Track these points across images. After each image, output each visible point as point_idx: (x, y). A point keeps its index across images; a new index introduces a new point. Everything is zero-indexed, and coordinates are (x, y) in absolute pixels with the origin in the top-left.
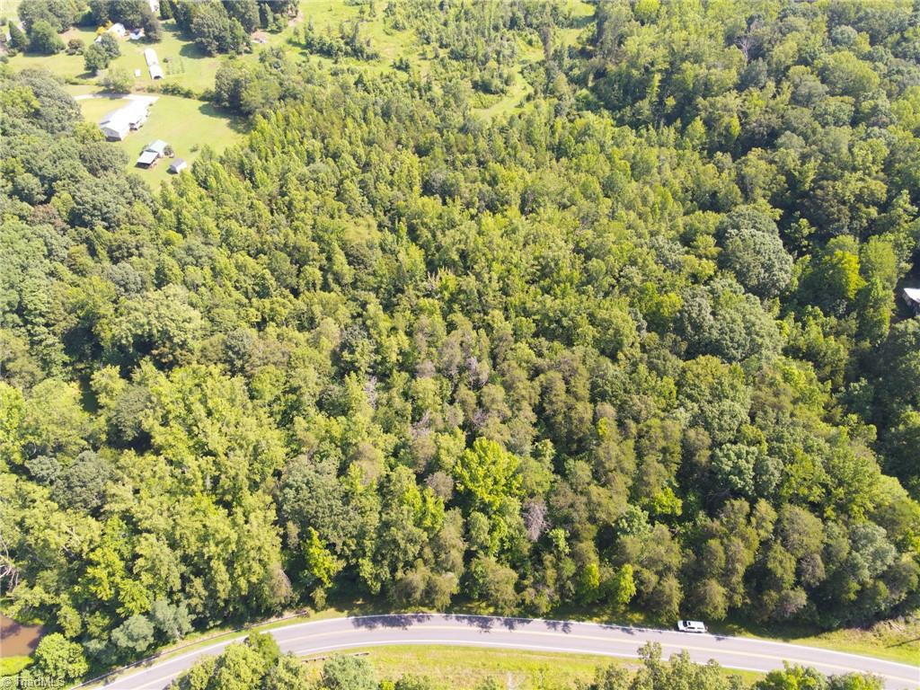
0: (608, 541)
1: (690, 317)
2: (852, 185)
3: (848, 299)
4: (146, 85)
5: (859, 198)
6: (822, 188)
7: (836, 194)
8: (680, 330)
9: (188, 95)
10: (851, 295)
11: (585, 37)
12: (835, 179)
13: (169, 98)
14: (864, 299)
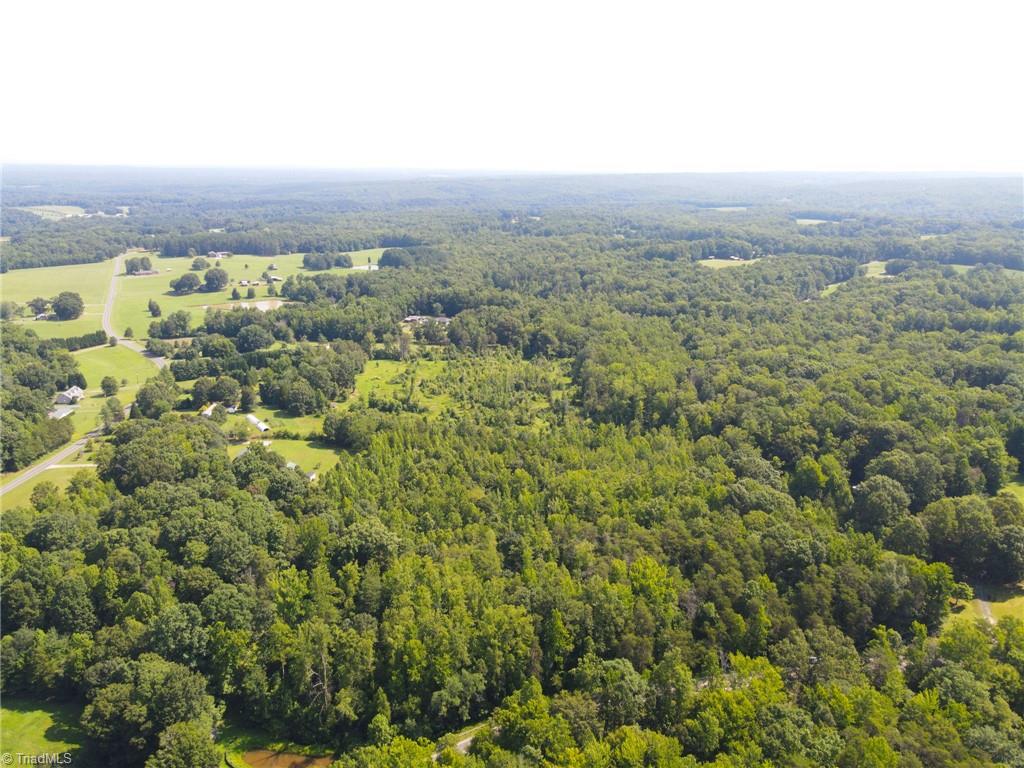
0: (743, 607)
1: (735, 493)
2: (797, 432)
3: (822, 488)
4: (260, 435)
5: (803, 439)
6: (779, 438)
7: (789, 440)
8: (732, 502)
9: (296, 438)
10: (823, 485)
11: (572, 393)
12: (785, 431)
13: (280, 442)
14: (831, 487)
